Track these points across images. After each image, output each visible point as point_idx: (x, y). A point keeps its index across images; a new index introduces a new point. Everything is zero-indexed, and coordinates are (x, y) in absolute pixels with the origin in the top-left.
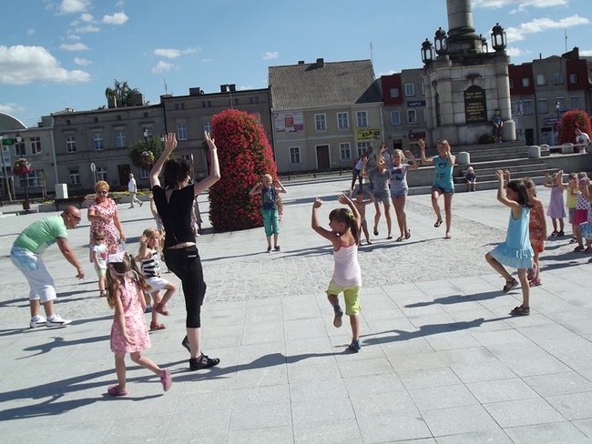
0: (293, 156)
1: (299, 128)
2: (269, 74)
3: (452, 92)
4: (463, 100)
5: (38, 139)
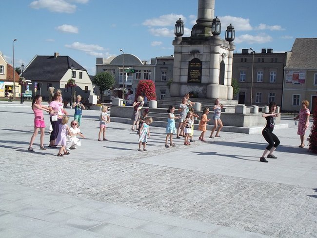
0: (295, 100)
1: (303, 81)
2: (295, 44)
3: (181, 61)
4: (188, 67)
5: (148, 71)
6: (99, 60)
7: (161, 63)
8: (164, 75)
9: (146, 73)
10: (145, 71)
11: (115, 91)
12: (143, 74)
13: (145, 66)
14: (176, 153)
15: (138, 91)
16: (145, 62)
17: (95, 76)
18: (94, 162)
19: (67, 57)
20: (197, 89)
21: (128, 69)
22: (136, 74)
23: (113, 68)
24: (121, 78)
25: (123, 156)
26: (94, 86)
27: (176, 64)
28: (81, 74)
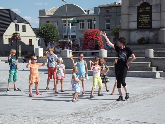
3: (129, 7)
4: (136, 12)
5: (91, 20)
6: (42, 12)
7: (105, 11)
8: (108, 23)
9: (90, 22)
10: (88, 21)
11: (60, 43)
12: (86, 23)
13: (88, 15)
14: (136, 104)
15: (85, 41)
16: (88, 11)
17: (39, 29)
18: (51, 119)
19: (9, 10)
20: (148, 34)
21: (72, 19)
22: (79, 24)
23: (57, 19)
24: (65, 29)
25: (81, 110)
26: (39, 39)
27: (124, 10)
28: (24, 27)
